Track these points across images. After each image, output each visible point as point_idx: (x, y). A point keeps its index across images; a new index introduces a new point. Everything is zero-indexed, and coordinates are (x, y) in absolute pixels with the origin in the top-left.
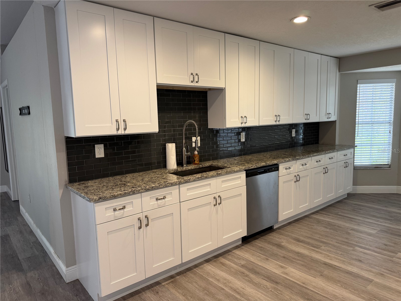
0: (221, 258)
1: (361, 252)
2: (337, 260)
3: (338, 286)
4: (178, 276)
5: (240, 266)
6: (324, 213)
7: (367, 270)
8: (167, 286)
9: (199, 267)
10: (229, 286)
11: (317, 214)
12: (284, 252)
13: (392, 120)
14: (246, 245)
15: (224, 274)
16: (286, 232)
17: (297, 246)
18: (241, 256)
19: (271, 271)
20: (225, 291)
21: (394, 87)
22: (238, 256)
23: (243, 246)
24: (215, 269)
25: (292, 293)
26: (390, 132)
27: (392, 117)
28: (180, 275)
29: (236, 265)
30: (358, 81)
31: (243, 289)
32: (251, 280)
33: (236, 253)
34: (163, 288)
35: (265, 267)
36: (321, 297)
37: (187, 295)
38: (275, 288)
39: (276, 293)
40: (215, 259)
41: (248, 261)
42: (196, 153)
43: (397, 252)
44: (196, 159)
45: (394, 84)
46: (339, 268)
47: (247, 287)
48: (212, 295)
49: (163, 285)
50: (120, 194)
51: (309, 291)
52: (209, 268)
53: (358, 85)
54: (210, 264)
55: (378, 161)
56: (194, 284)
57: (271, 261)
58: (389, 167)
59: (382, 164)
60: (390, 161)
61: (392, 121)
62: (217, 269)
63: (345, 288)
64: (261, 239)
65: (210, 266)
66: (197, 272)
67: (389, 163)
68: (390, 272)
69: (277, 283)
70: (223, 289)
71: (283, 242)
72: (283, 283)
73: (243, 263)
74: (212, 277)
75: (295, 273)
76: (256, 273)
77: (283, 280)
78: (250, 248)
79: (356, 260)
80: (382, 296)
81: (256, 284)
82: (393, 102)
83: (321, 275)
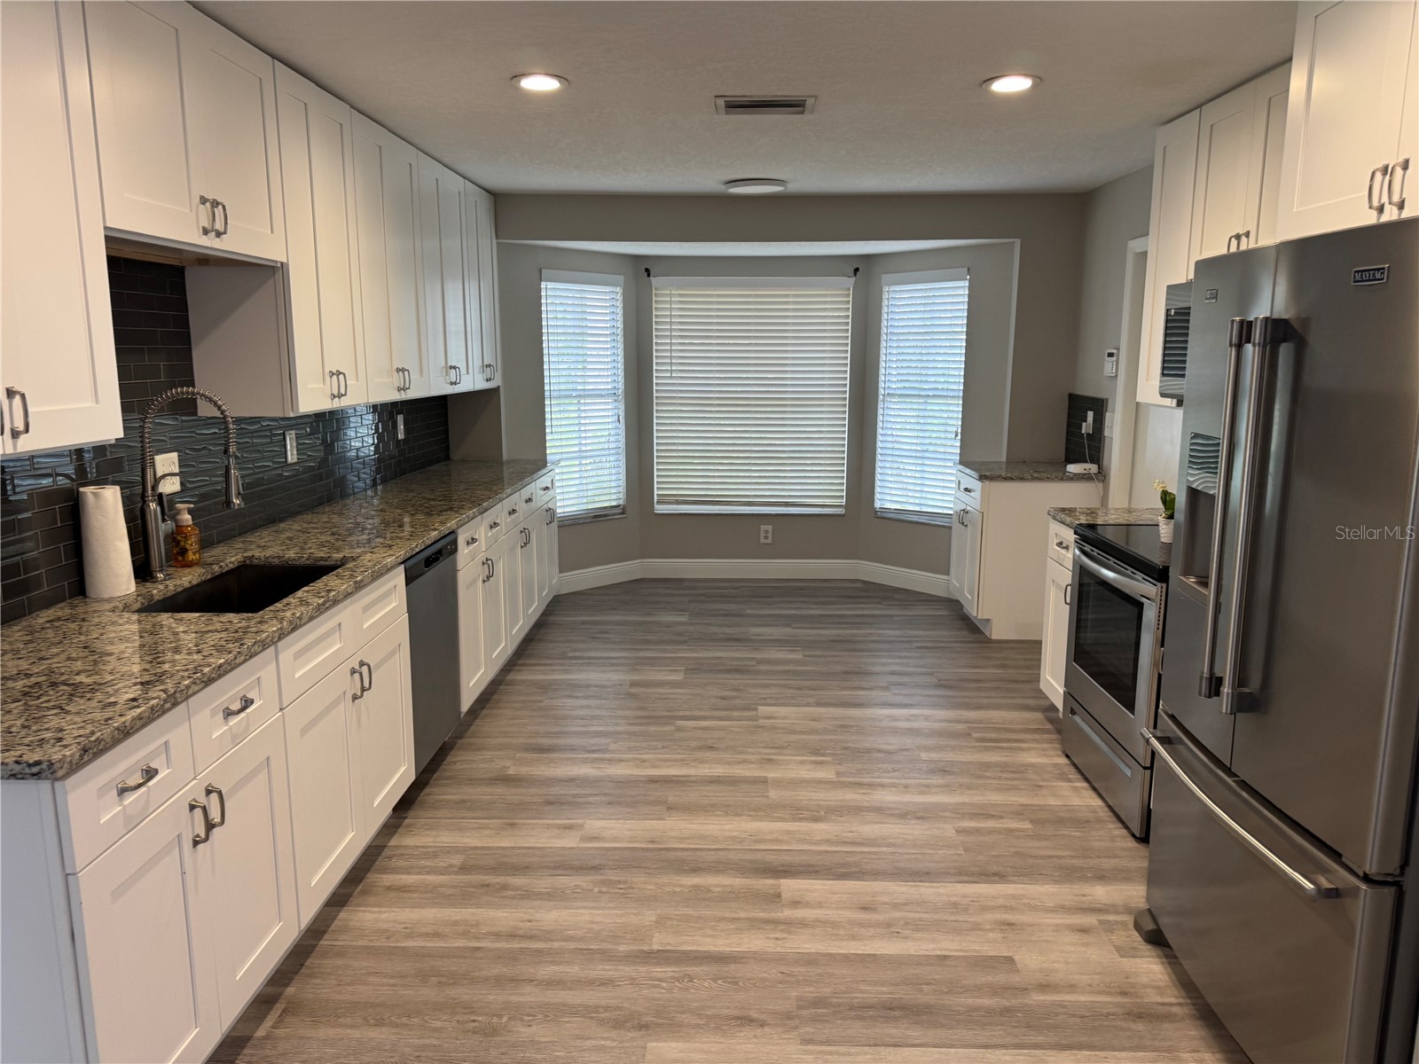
0: (372, 877)
1: (695, 728)
2: (669, 763)
3: (720, 816)
4: (287, 985)
5: (457, 873)
6: (534, 661)
7: (739, 763)
8: (280, 1032)
9: (333, 931)
10: (485, 934)
11: (519, 670)
12: (533, 791)
13: (621, 386)
14: (411, 813)
15: (434, 910)
16: (489, 740)
17: (553, 765)
18: (430, 847)
19: (551, 848)
20: (490, 950)
21: (619, 297)
22: (420, 849)
23: (405, 818)
24: (393, 912)
25: (649, 874)
26: (619, 421)
27: (621, 379)
28: (292, 979)
29: (442, 874)
30: (543, 270)
31: (530, 921)
32: (526, 891)
33: (404, 844)
34: (277, 1043)
35: (528, 845)
36: (713, 853)
37: (389, 1018)
38: (603, 882)
39: (617, 890)
40: (360, 887)
41: (466, 851)
42: (187, 520)
43: (754, 706)
44: (190, 542)
45: (619, 290)
46: (688, 779)
47: (537, 912)
48: (465, 979)
49: (267, 1037)
50: (140, 717)
51: (680, 854)
52: (366, 917)
53: (543, 285)
54: (359, 905)
55: (596, 499)
56: (372, 979)
57: (525, 824)
58: (622, 513)
59: (606, 508)
60: (621, 496)
61: (620, 391)
62: (397, 910)
63: (735, 815)
64: (436, 780)
65: (364, 911)
66: (342, 946)
67: (621, 502)
68: (778, 751)
69: (596, 868)
70: (478, 949)
71: (509, 767)
72: (610, 863)
73: (457, 860)
74: (409, 936)
75: (612, 829)
76: (523, 869)
77: (603, 855)
78: (429, 815)
79: (701, 748)
80: (806, 802)
81: (548, 894)
82: (620, 338)
83: (669, 808)
